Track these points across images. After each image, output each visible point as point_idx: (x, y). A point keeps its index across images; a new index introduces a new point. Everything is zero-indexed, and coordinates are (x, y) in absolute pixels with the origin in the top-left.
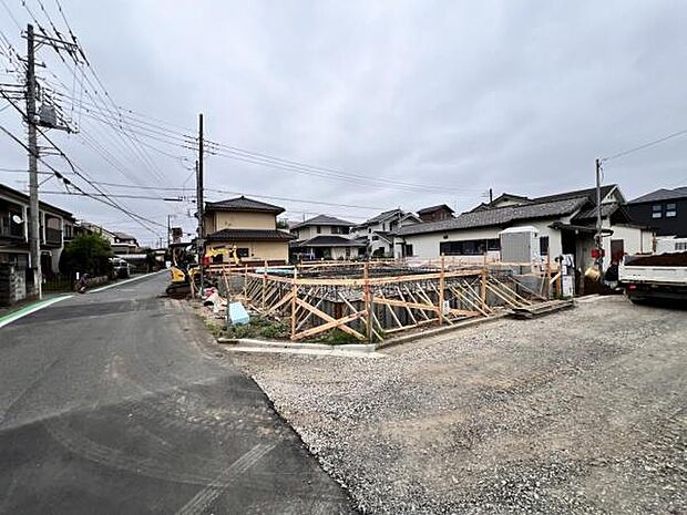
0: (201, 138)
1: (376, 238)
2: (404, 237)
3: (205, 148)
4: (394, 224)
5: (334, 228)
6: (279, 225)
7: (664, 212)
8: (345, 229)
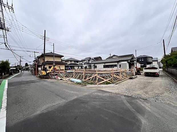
0: (45, 36)
1: (85, 64)
2: (94, 64)
3: (46, 39)
4: (89, 61)
5: (75, 61)
6: (62, 60)
7: (141, 60)
8: (78, 62)
